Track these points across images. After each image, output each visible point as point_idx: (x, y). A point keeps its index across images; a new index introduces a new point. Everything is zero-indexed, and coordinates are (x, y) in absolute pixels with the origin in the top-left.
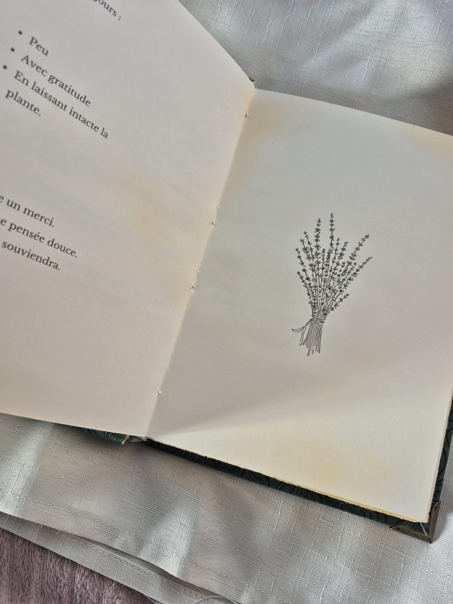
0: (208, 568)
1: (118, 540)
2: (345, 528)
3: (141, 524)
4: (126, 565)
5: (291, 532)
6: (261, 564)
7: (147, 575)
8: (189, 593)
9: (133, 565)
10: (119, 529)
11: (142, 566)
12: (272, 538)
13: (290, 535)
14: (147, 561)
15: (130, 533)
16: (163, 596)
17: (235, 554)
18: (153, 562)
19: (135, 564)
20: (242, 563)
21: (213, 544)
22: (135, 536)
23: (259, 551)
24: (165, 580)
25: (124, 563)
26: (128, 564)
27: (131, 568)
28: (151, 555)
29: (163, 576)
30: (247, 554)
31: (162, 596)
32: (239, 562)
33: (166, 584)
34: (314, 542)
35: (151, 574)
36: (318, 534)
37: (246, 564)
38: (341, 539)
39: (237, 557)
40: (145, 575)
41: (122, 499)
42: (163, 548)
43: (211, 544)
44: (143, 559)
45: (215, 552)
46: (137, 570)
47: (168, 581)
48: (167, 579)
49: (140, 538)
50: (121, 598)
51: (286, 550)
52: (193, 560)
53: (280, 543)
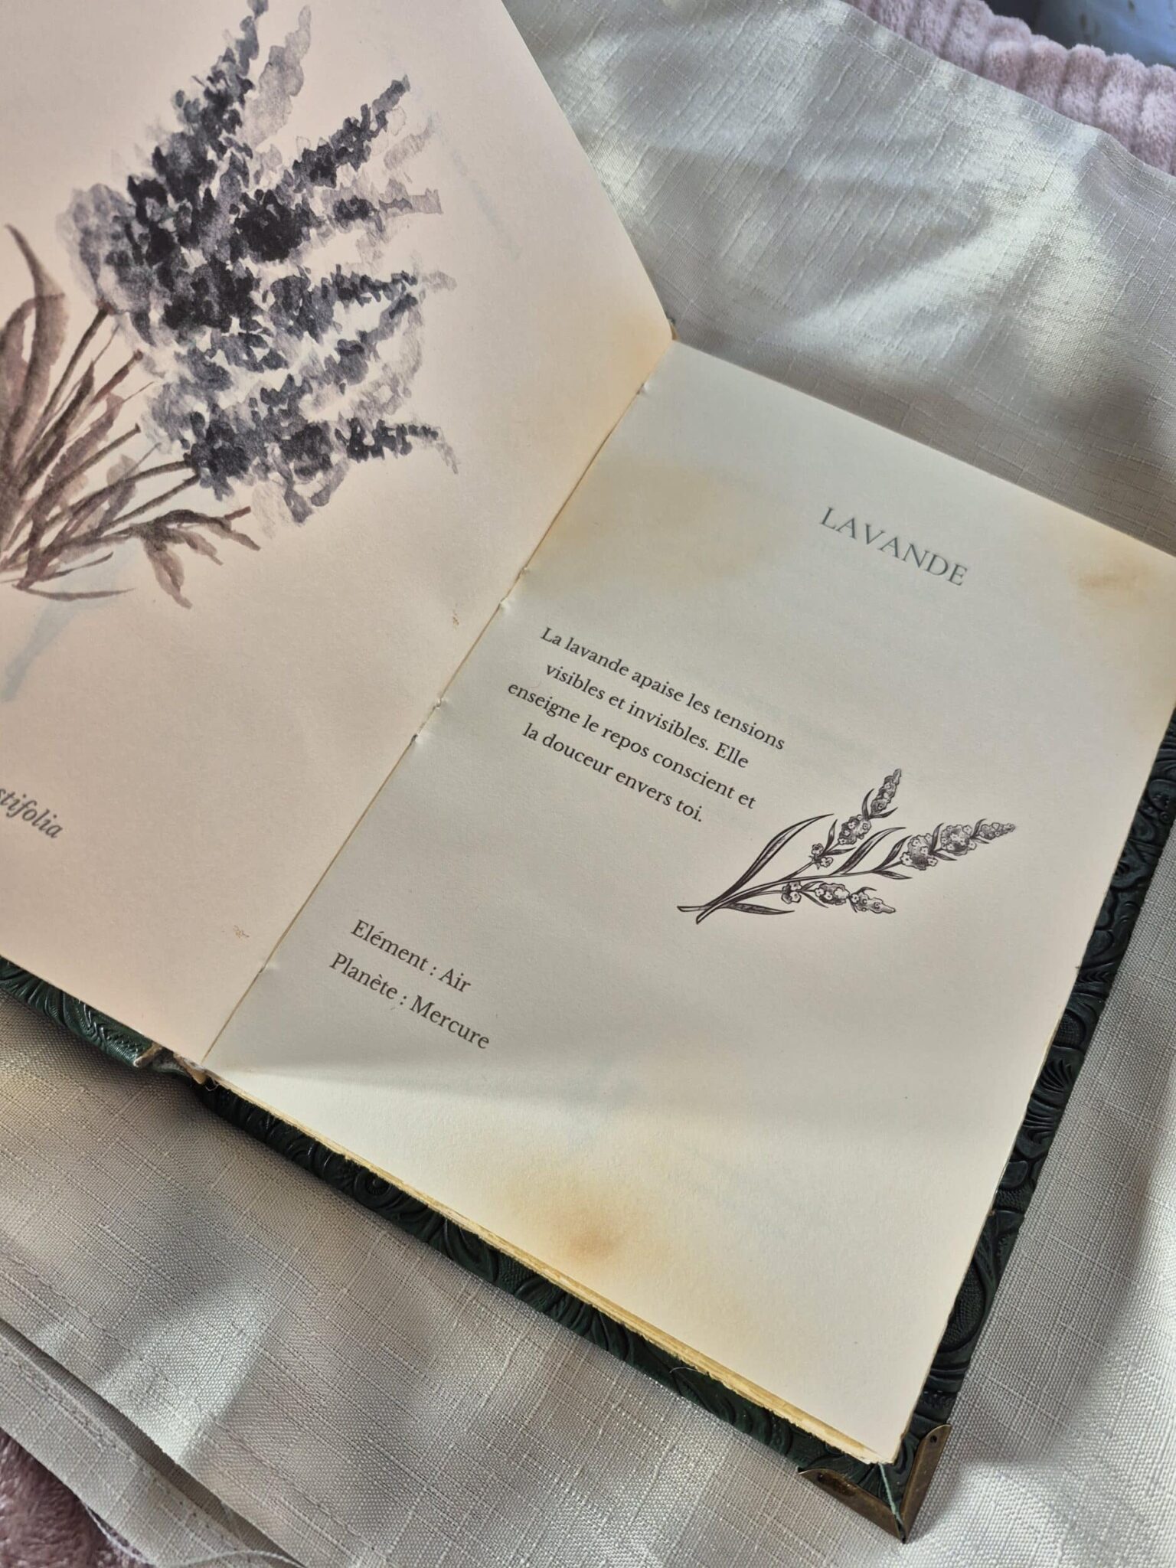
0: (274, 1466)
1: (56, 1328)
2: (674, 1447)
3: (131, 1302)
4: (56, 1403)
5: (526, 1423)
6: (422, 1494)
7: (103, 1445)
8: (203, 1526)
9: (76, 1408)
10: (69, 1301)
11: (98, 1419)
12: (470, 1425)
13: (519, 1432)
14: (114, 1405)
15: (94, 1319)
16: (129, 1516)
17: (358, 1448)
18: (128, 1413)
19: (79, 1406)
20: (370, 1478)
21: (305, 1405)
22: (104, 1330)
23: (425, 1455)
24: (148, 1472)
25: (54, 1396)
26: (64, 1401)
27: (66, 1414)
28: (131, 1391)
29: (146, 1460)
30: (392, 1457)
31: (127, 1514)
32: (365, 1474)
33: (149, 1486)
34: (581, 1467)
35: (115, 1446)
36: (597, 1447)
37: (382, 1484)
38: (658, 1475)
39: (362, 1459)
40: (100, 1445)
41: (100, 1225)
42: (167, 1380)
43: (300, 1401)
44: (106, 1398)
45: (307, 1428)
46: (82, 1424)
47: (156, 1476)
48: (154, 1471)
49: (116, 1340)
50: (16, 1493)
51: (500, 1471)
52: (238, 1429)
53: (488, 1448)
